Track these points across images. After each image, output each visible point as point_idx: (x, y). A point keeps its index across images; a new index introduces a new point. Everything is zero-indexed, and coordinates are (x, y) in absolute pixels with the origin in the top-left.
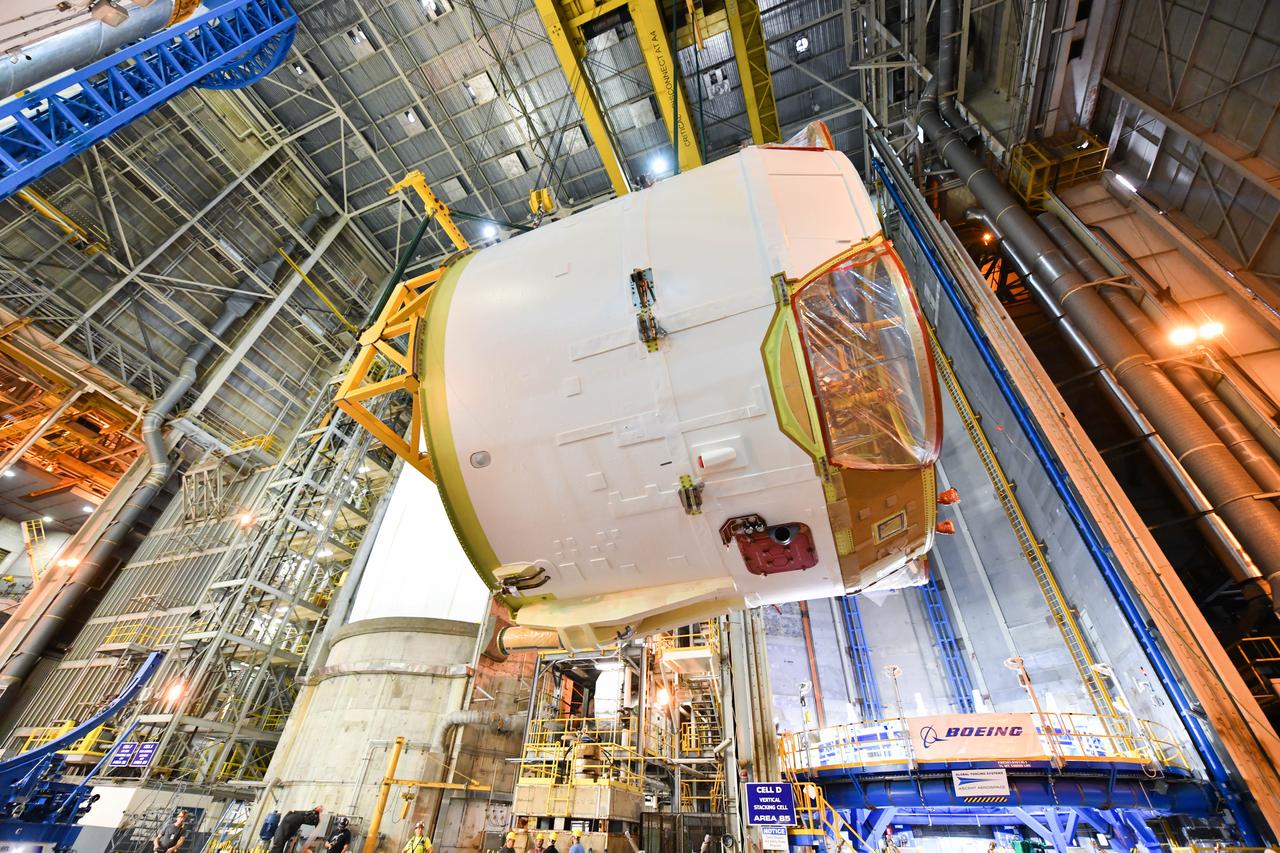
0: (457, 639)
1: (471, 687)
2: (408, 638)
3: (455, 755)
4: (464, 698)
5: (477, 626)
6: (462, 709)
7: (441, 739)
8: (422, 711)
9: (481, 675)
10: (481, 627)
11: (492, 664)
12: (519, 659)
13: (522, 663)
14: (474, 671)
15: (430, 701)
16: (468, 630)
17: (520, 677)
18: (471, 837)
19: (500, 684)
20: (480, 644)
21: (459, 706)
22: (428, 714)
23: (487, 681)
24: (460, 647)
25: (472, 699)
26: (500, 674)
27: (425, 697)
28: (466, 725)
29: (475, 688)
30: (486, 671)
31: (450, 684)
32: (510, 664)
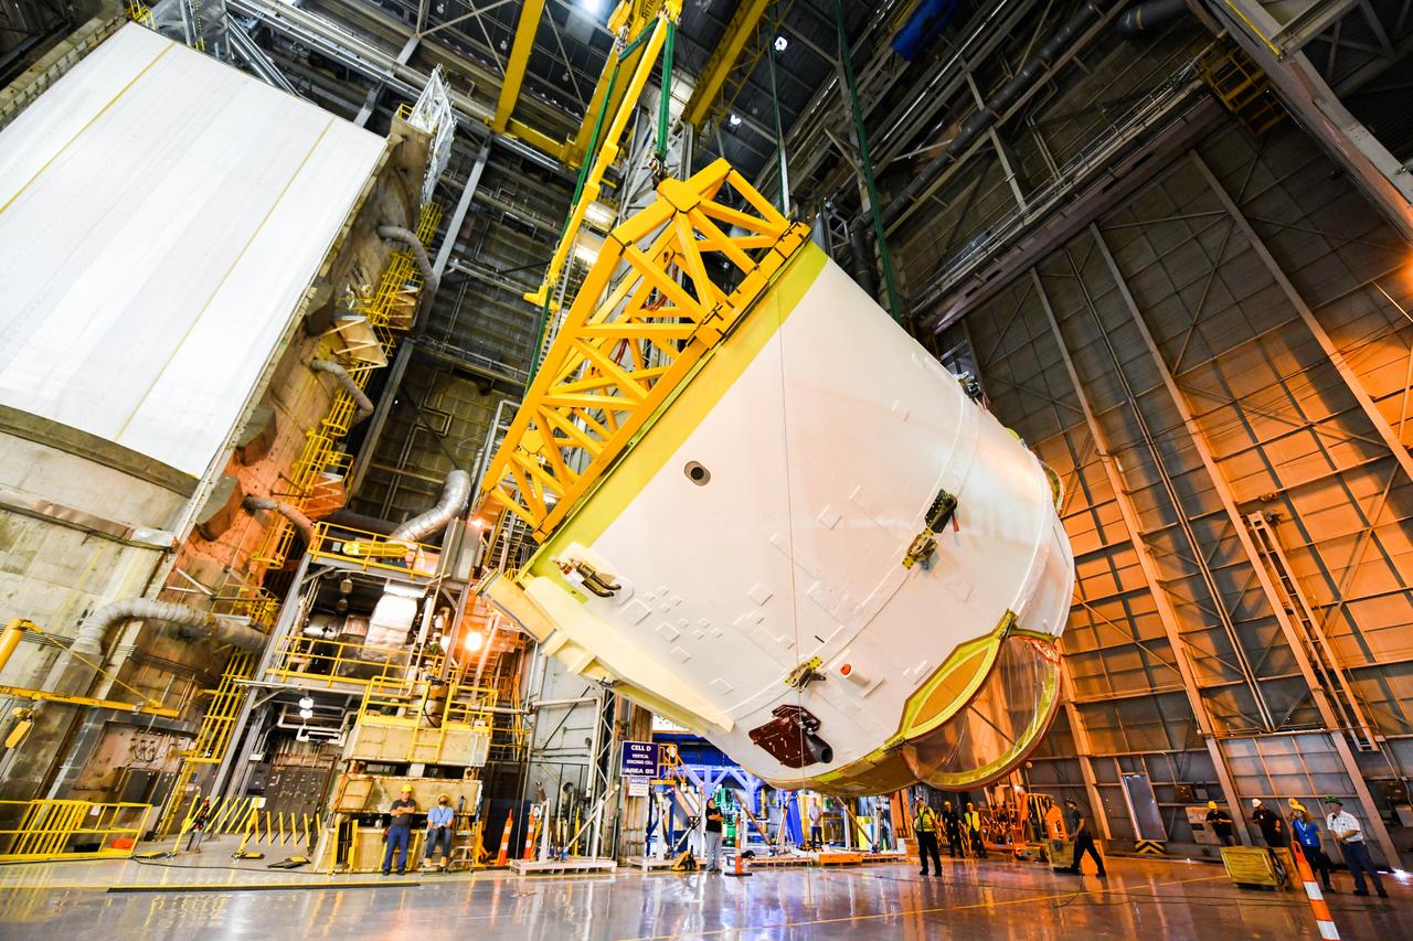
0: (148, 489)
1: (166, 568)
2: (42, 455)
3: (118, 660)
4: (150, 582)
5: (195, 482)
6: (143, 596)
7: (100, 634)
8: (55, 582)
9: (183, 553)
10: (201, 487)
11: (197, 541)
12: (233, 543)
13: (235, 549)
14: (178, 545)
15: (73, 570)
16: (182, 485)
17: (227, 567)
18: (100, 775)
19: (199, 571)
20: (194, 510)
21: (141, 591)
22: (64, 590)
23: (186, 562)
24: (150, 501)
25: (165, 585)
26: (202, 556)
27: (64, 561)
28: (144, 619)
29: (173, 570)
30: (190, 550)
31: (120, 552)
32: (220, 547)
